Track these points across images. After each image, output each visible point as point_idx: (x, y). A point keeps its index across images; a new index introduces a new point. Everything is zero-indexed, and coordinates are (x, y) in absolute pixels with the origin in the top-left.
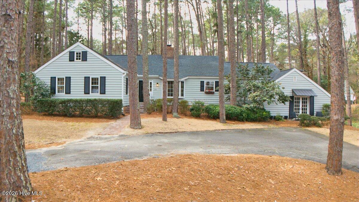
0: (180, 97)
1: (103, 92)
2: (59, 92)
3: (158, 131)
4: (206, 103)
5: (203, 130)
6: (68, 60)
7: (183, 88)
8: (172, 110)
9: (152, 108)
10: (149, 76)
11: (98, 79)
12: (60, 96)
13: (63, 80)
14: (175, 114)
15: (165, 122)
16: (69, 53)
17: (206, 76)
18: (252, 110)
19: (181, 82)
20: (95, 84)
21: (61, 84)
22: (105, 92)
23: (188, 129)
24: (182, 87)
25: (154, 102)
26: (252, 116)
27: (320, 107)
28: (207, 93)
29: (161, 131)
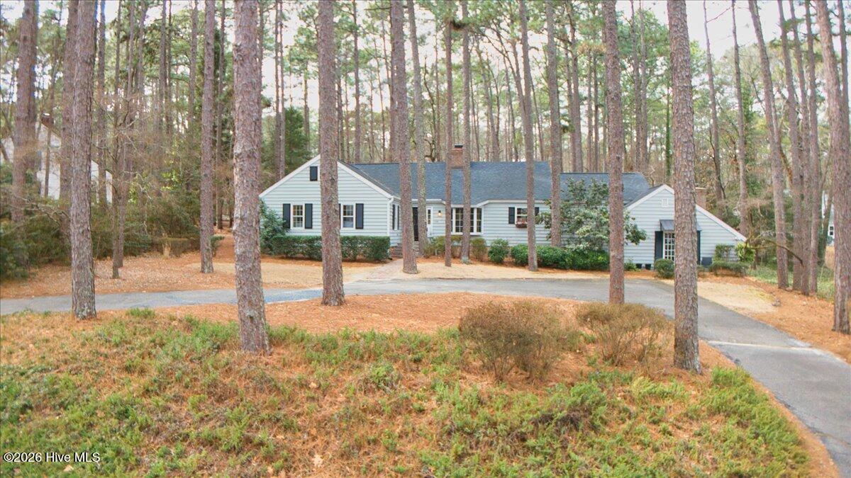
0: (475, 233)
1: (360, 226)
2: (295, 226)
3: (437, 276)
4: (512, 242)
5: (499, 278)
6: (309, 179)
7: (481, 219)
8: (460, 254)
9: (431, 250)
10: (427, 200)
11: (352, 206)
12: (298, 231)
13: (302, 208)
14: (465, 258)
15: (448, 268)
16: (309, 169)
17: (517, 199)
18: (581, 253)
19: (478, 209)
20: (349, 215)
21: (298, 215)
22: (363, 225)
23: (479, 276)
24: (479, 217)
25: (434, 240)
26: (580, 261)
27: (711, 249)
28: (519, 226)
29: (442, 277)
